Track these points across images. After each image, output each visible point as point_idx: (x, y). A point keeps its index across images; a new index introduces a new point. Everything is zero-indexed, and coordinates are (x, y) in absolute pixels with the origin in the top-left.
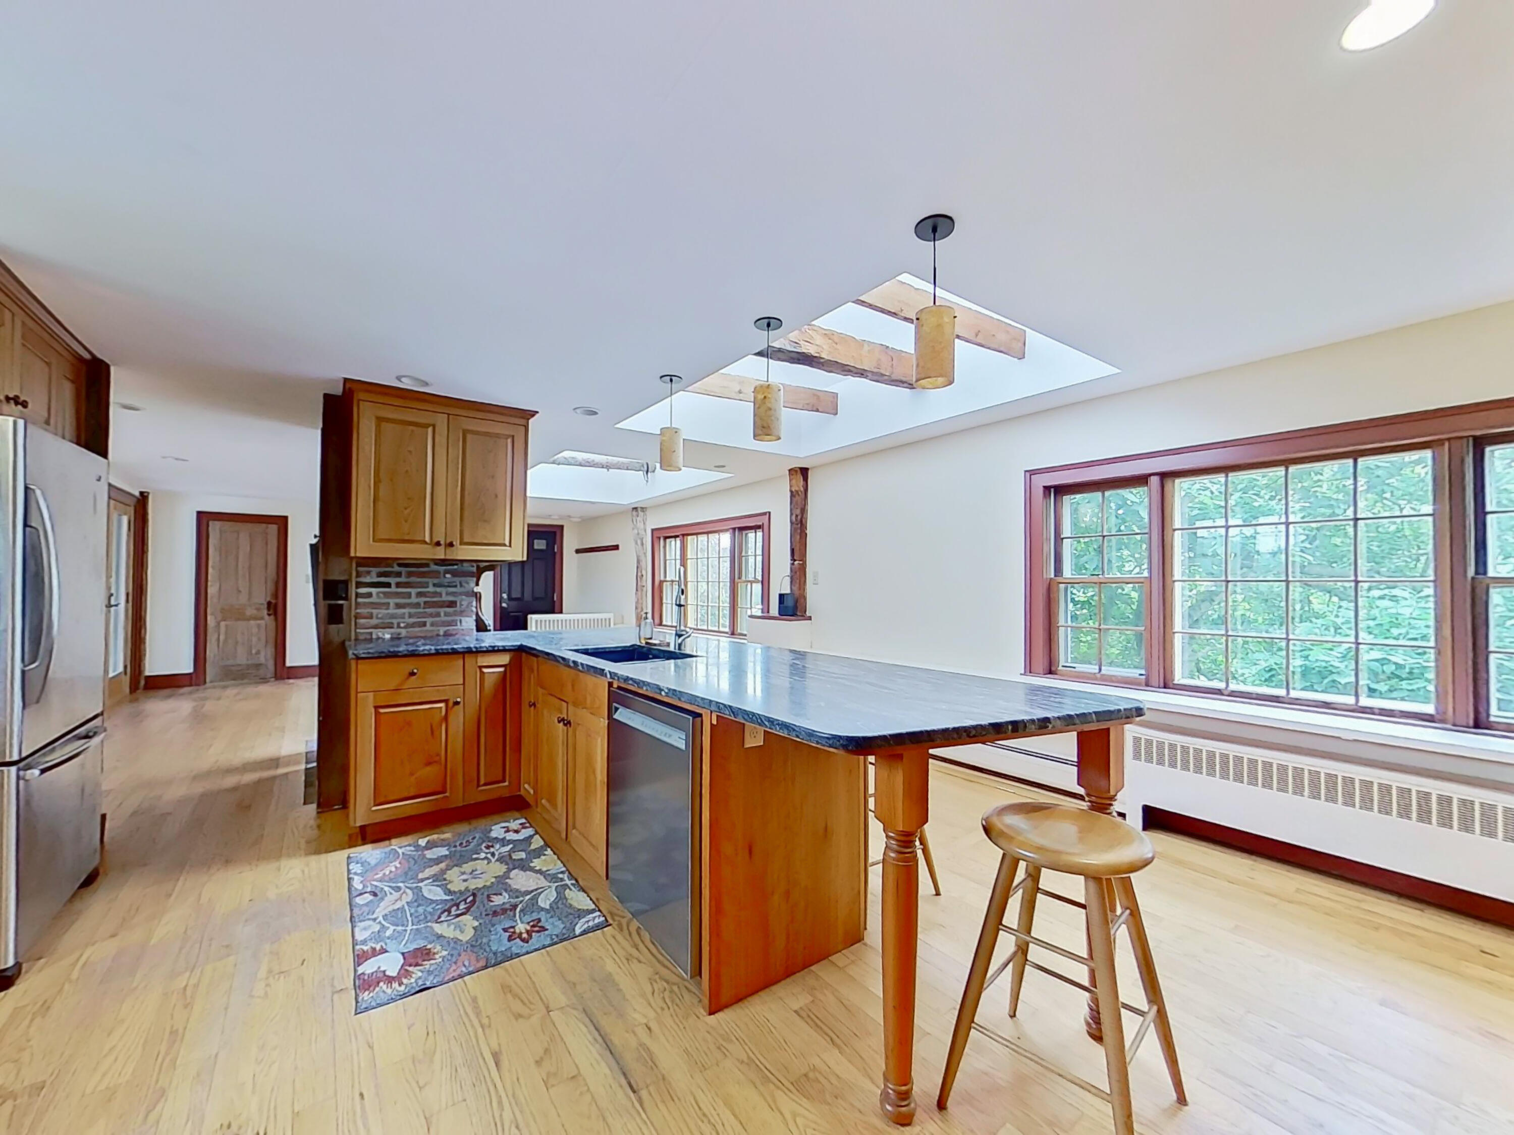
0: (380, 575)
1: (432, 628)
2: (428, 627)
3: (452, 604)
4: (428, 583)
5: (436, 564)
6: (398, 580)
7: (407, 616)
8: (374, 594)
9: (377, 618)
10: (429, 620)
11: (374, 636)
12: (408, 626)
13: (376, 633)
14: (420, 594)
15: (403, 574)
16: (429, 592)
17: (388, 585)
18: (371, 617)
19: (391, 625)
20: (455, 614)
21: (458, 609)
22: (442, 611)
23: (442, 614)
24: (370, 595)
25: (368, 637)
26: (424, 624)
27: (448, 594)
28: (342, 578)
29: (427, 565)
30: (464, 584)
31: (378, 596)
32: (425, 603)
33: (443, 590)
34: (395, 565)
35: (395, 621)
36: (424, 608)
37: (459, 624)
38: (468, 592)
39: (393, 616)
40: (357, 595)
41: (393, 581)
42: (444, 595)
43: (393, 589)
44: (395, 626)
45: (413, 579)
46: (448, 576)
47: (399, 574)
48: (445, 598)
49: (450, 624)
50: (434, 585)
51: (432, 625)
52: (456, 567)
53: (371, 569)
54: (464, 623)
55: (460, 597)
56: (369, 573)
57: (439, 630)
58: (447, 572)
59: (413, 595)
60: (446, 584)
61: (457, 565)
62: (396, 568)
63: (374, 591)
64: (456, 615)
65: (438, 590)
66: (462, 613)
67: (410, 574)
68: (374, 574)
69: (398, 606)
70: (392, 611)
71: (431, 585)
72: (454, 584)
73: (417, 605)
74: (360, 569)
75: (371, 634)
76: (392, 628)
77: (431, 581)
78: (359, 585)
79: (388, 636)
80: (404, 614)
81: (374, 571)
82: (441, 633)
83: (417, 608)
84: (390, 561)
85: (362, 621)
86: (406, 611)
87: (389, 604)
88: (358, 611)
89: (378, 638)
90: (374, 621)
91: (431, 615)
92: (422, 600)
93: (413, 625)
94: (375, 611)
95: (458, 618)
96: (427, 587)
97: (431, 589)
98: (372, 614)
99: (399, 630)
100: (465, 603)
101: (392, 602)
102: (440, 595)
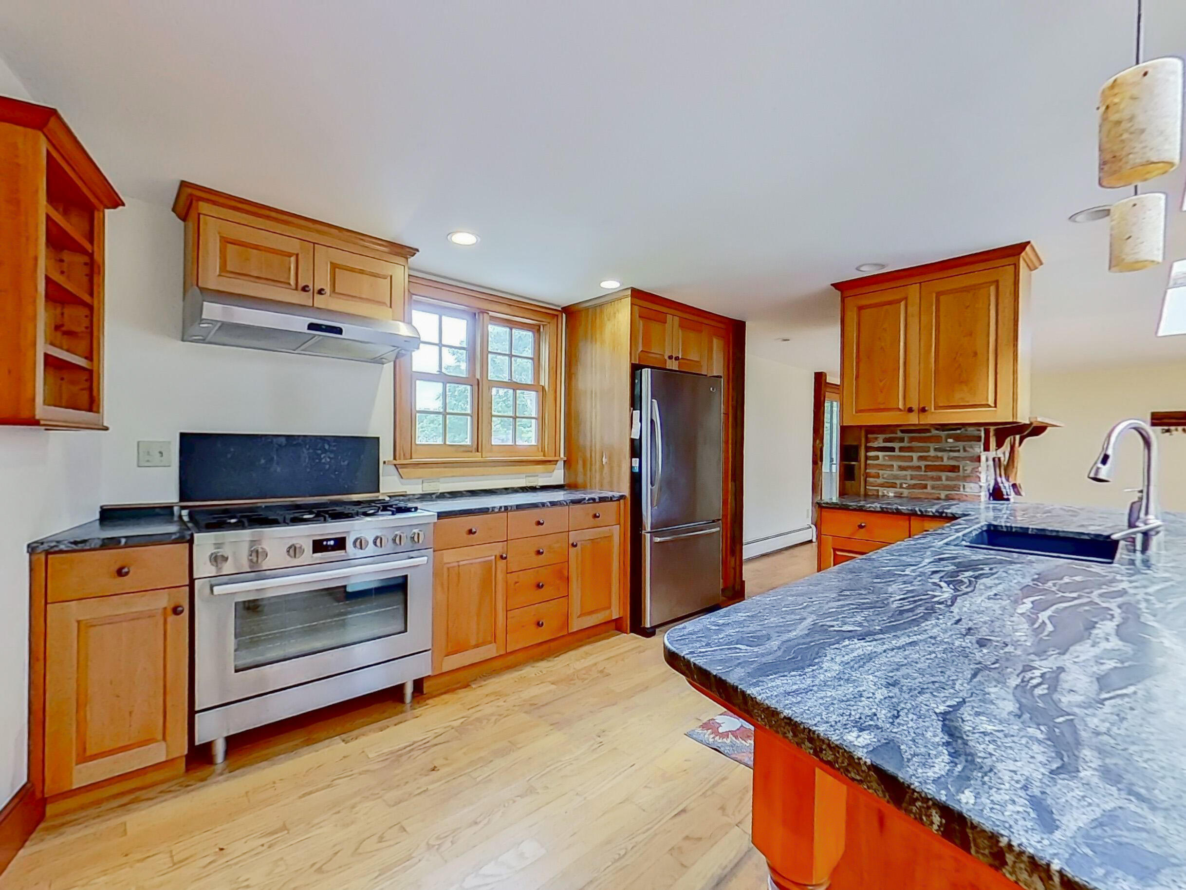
0: (886, 440)
1: (933, 491)
2: (929, 490)
3: (954, 469)
4: (929, 447)
5: (937, 429)
6: (902, 445)
7: (909, 477)
8: (880, 457)
9: (883, 478)
10: (930, 483)
11: (880, 494)
12: (910, 487)
13: (882, 491)
14: (921, 458)
15: (906, 439)
16: (929, 456)
17: (892, 449)
18: (878, 476)
19: (894, 485)
20: (957, 479)
21: (961, 473)
22: (944, 475)
23: (944, 478)
24: (877, 458)
25: (875, 493)
26: (925, 487)
27: (949, 458)
28: (855, 443)
29: (928, 431)
30: (967, 449)
31: (884, 460)
32: (926, 466)
33: (945, 455)
34: (899, 432)
35: (898, 482)
36: (925, 471)
37: (962, 489)
38: (972, 457)
39: (896, 477)
40: (867, 458)
41: (896, 445)
42: (945, 459)
43: (897, 453)
44: (898, 486)
45: (914, 444)
46: (950, 440)
47: (902, 440)
48: (946, 462)
49: (953, 488)
50: (936, 450)
51: (933, 488)
52: (959, 432)
53: (879, 436)
54: (967, 490)
55: (964, 462)
56: (876, 439)
57: (940, 494)
58: (949, 436)
59: (915, 459)
60: (948, 449)
61: (960, 429)
62: (900, 434)
63: (880, 454)
64: (959, 480)
65: (940, 454)
66: (965, 478)
67: (912, 440)
68: (881, 440)
69: (901, 468)
70: (896, 472)
71: (932, 450)
72: (957, 449)
73: (919, 468)
74: (870, 436)
75: (878, 491)
76: (896, 487)
77: (932, 446)
78: (868, 449)
79: (891, 495)
80: (906, 475)
81: (881, 437)
82: (943, 496)
83: (917, 471)
84: (892, 428)
85: (870, 480)
86: (909, 473)
87: (893, 466)
88: (868, 471)
89: (884, 496)
90: (880, 481)
91: (932, 478)
92: (923, 464)
93: (914, 487)
94: (881, 472)
95: (961, 484)
96: (929, 451)
97: (932, 453)
98: (879, 473)
99: (901, 490)
100: (969, 469)
101: (896, 464)
102: (942, 459)
